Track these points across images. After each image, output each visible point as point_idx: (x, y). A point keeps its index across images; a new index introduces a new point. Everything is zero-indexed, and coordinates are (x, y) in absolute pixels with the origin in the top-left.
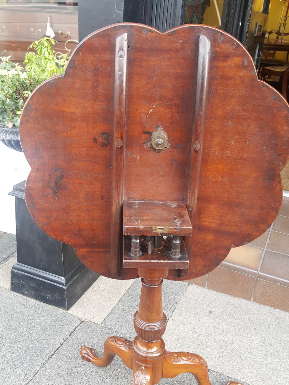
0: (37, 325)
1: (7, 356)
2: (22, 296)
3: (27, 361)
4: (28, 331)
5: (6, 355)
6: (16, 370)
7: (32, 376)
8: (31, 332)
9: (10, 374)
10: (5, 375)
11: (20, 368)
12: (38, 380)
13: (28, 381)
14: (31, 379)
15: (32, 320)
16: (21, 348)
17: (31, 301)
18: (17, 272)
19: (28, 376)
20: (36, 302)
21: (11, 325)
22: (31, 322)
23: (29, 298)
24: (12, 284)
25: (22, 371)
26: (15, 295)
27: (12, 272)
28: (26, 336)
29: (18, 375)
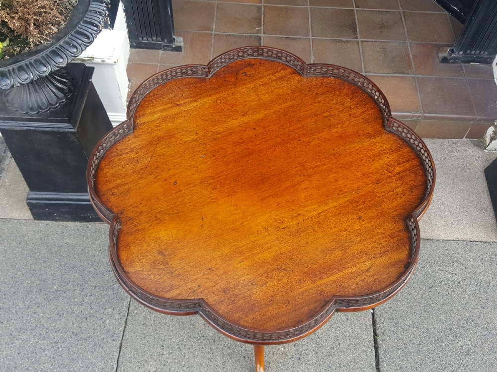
0: (97, 253)
1: (86, 300)
2: (54, 222)
3: (112, 297)
4: (90, 263)
5: (84, 301)
6: (106, 312)
7: (127, 310)
8: (95, 263)
9: (102, 318)
10: (98, 322)
11: (109, 308)
12: (135, 312)
13: (126, 317)
14: (128, 314)
15: (87, 249)
16: (96, 286)
17: (68, 225)
18: (37, 203)
19: (123, 312)
20: (78, 225)
21: (66, 264)
22: (87, 251)
23: (64, 222)
24: (33, 214)
25: (114, 309)
26: (43, 224)
27: (29, 204)
28: (92, 270)
29: (112, 316)
